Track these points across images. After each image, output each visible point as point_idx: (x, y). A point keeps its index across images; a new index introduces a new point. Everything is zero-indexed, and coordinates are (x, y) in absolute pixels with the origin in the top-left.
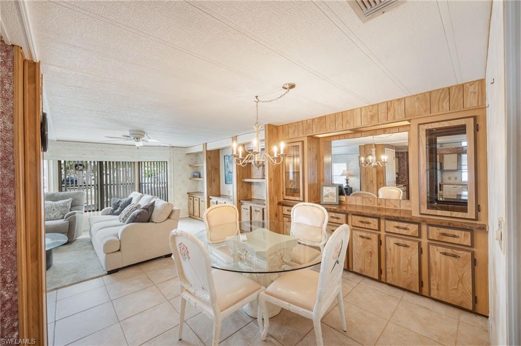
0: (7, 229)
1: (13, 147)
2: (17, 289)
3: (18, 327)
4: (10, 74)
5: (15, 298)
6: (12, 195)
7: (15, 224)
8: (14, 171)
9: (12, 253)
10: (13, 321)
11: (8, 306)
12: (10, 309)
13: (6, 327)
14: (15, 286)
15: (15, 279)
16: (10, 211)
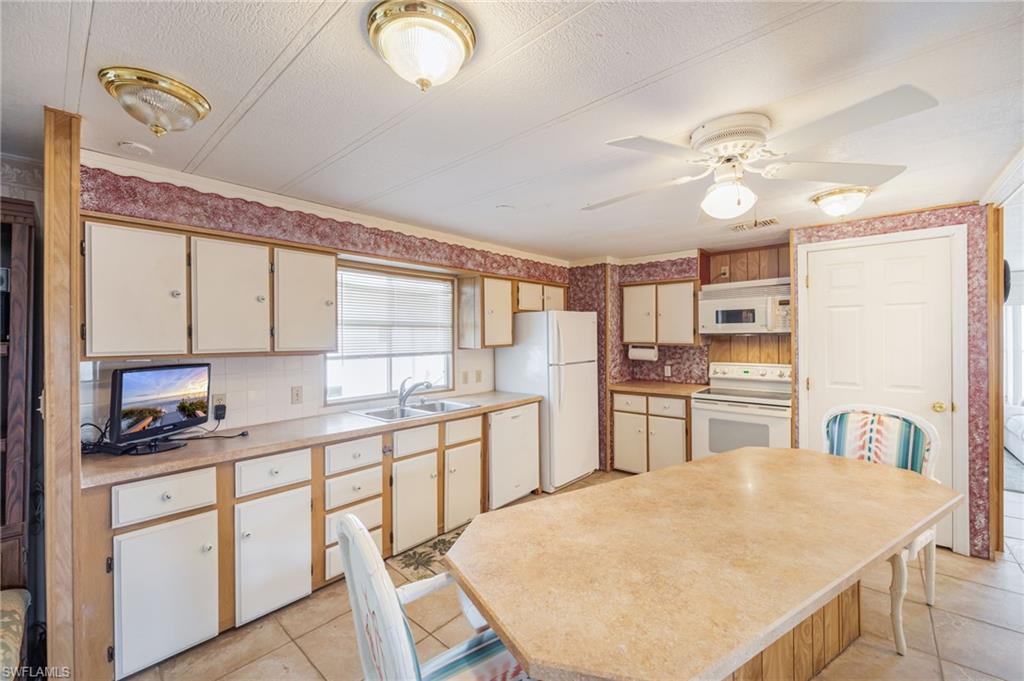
0: (979, 379)
1: (986, 302)
2: (988, 437)
3: (988, 472)
4: (984, 233)
5: (986, 445)
6: (984, 347)
7: (987, 375)
8: (987, 324)
9: (984, 402)
10: (983, 466)
11: (980, 450)
12: (981, 454)
13: (977, 467)
14: (987, 434)
15: (987, 427)
16: (983, 363)
